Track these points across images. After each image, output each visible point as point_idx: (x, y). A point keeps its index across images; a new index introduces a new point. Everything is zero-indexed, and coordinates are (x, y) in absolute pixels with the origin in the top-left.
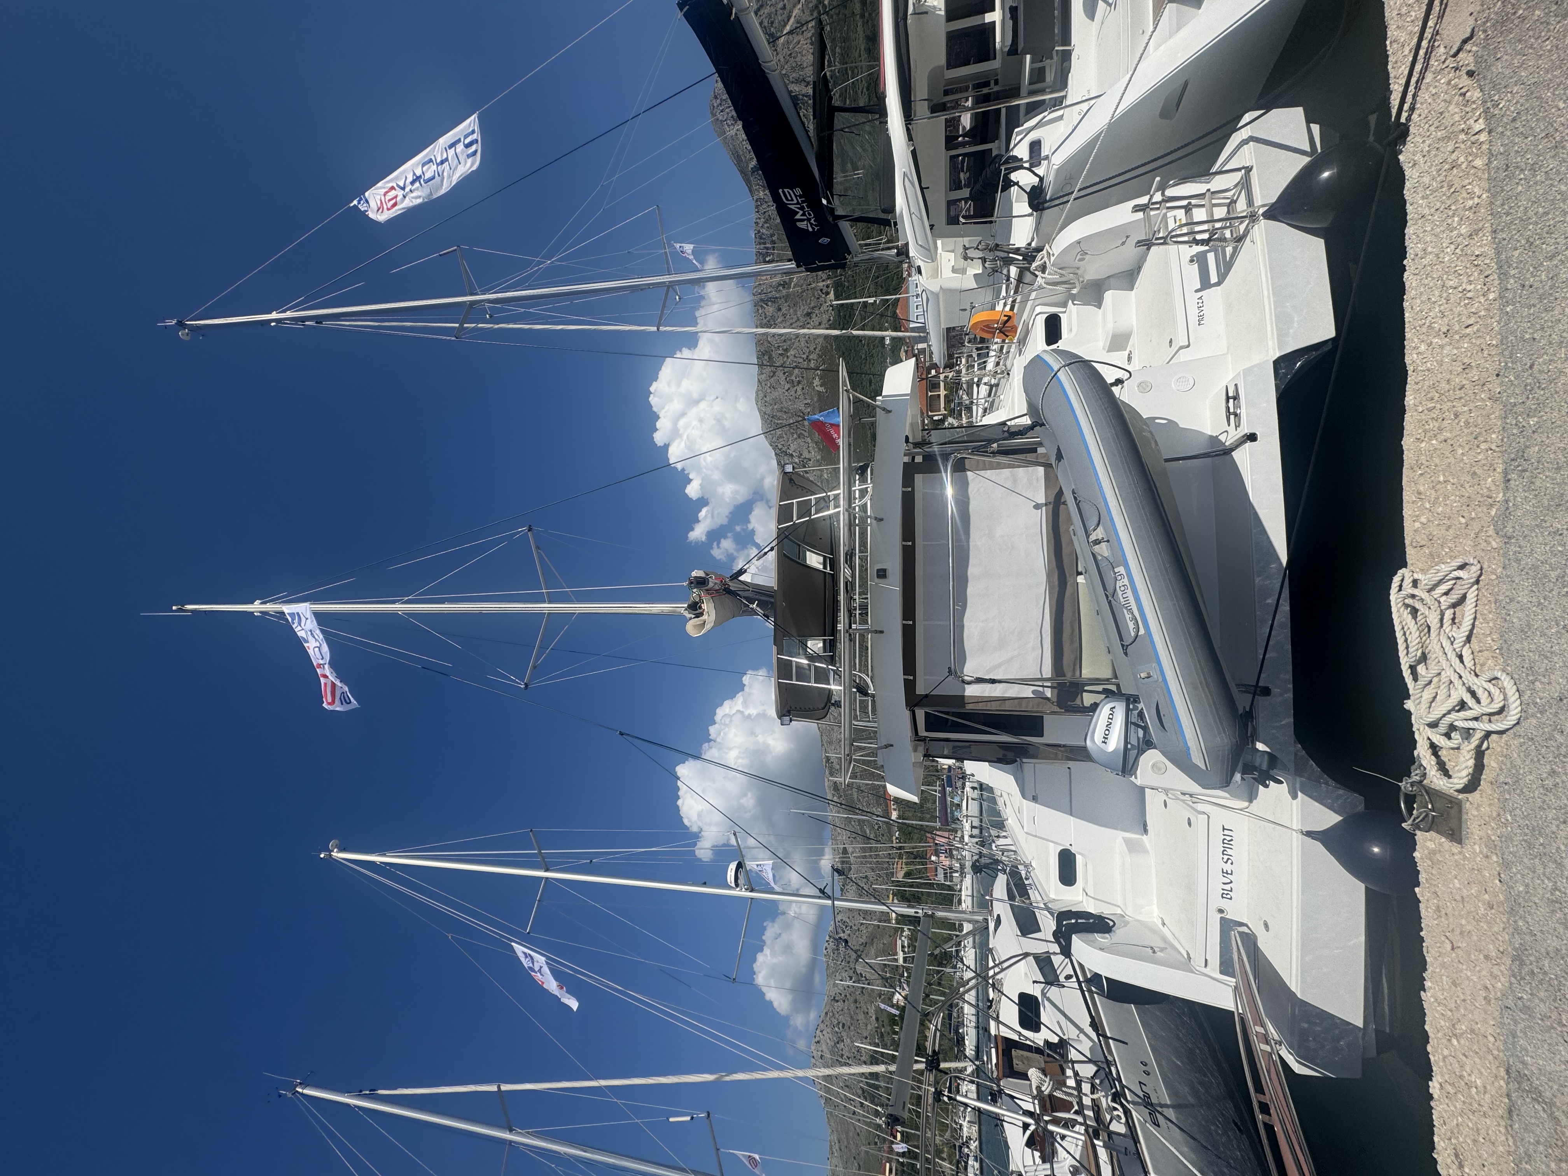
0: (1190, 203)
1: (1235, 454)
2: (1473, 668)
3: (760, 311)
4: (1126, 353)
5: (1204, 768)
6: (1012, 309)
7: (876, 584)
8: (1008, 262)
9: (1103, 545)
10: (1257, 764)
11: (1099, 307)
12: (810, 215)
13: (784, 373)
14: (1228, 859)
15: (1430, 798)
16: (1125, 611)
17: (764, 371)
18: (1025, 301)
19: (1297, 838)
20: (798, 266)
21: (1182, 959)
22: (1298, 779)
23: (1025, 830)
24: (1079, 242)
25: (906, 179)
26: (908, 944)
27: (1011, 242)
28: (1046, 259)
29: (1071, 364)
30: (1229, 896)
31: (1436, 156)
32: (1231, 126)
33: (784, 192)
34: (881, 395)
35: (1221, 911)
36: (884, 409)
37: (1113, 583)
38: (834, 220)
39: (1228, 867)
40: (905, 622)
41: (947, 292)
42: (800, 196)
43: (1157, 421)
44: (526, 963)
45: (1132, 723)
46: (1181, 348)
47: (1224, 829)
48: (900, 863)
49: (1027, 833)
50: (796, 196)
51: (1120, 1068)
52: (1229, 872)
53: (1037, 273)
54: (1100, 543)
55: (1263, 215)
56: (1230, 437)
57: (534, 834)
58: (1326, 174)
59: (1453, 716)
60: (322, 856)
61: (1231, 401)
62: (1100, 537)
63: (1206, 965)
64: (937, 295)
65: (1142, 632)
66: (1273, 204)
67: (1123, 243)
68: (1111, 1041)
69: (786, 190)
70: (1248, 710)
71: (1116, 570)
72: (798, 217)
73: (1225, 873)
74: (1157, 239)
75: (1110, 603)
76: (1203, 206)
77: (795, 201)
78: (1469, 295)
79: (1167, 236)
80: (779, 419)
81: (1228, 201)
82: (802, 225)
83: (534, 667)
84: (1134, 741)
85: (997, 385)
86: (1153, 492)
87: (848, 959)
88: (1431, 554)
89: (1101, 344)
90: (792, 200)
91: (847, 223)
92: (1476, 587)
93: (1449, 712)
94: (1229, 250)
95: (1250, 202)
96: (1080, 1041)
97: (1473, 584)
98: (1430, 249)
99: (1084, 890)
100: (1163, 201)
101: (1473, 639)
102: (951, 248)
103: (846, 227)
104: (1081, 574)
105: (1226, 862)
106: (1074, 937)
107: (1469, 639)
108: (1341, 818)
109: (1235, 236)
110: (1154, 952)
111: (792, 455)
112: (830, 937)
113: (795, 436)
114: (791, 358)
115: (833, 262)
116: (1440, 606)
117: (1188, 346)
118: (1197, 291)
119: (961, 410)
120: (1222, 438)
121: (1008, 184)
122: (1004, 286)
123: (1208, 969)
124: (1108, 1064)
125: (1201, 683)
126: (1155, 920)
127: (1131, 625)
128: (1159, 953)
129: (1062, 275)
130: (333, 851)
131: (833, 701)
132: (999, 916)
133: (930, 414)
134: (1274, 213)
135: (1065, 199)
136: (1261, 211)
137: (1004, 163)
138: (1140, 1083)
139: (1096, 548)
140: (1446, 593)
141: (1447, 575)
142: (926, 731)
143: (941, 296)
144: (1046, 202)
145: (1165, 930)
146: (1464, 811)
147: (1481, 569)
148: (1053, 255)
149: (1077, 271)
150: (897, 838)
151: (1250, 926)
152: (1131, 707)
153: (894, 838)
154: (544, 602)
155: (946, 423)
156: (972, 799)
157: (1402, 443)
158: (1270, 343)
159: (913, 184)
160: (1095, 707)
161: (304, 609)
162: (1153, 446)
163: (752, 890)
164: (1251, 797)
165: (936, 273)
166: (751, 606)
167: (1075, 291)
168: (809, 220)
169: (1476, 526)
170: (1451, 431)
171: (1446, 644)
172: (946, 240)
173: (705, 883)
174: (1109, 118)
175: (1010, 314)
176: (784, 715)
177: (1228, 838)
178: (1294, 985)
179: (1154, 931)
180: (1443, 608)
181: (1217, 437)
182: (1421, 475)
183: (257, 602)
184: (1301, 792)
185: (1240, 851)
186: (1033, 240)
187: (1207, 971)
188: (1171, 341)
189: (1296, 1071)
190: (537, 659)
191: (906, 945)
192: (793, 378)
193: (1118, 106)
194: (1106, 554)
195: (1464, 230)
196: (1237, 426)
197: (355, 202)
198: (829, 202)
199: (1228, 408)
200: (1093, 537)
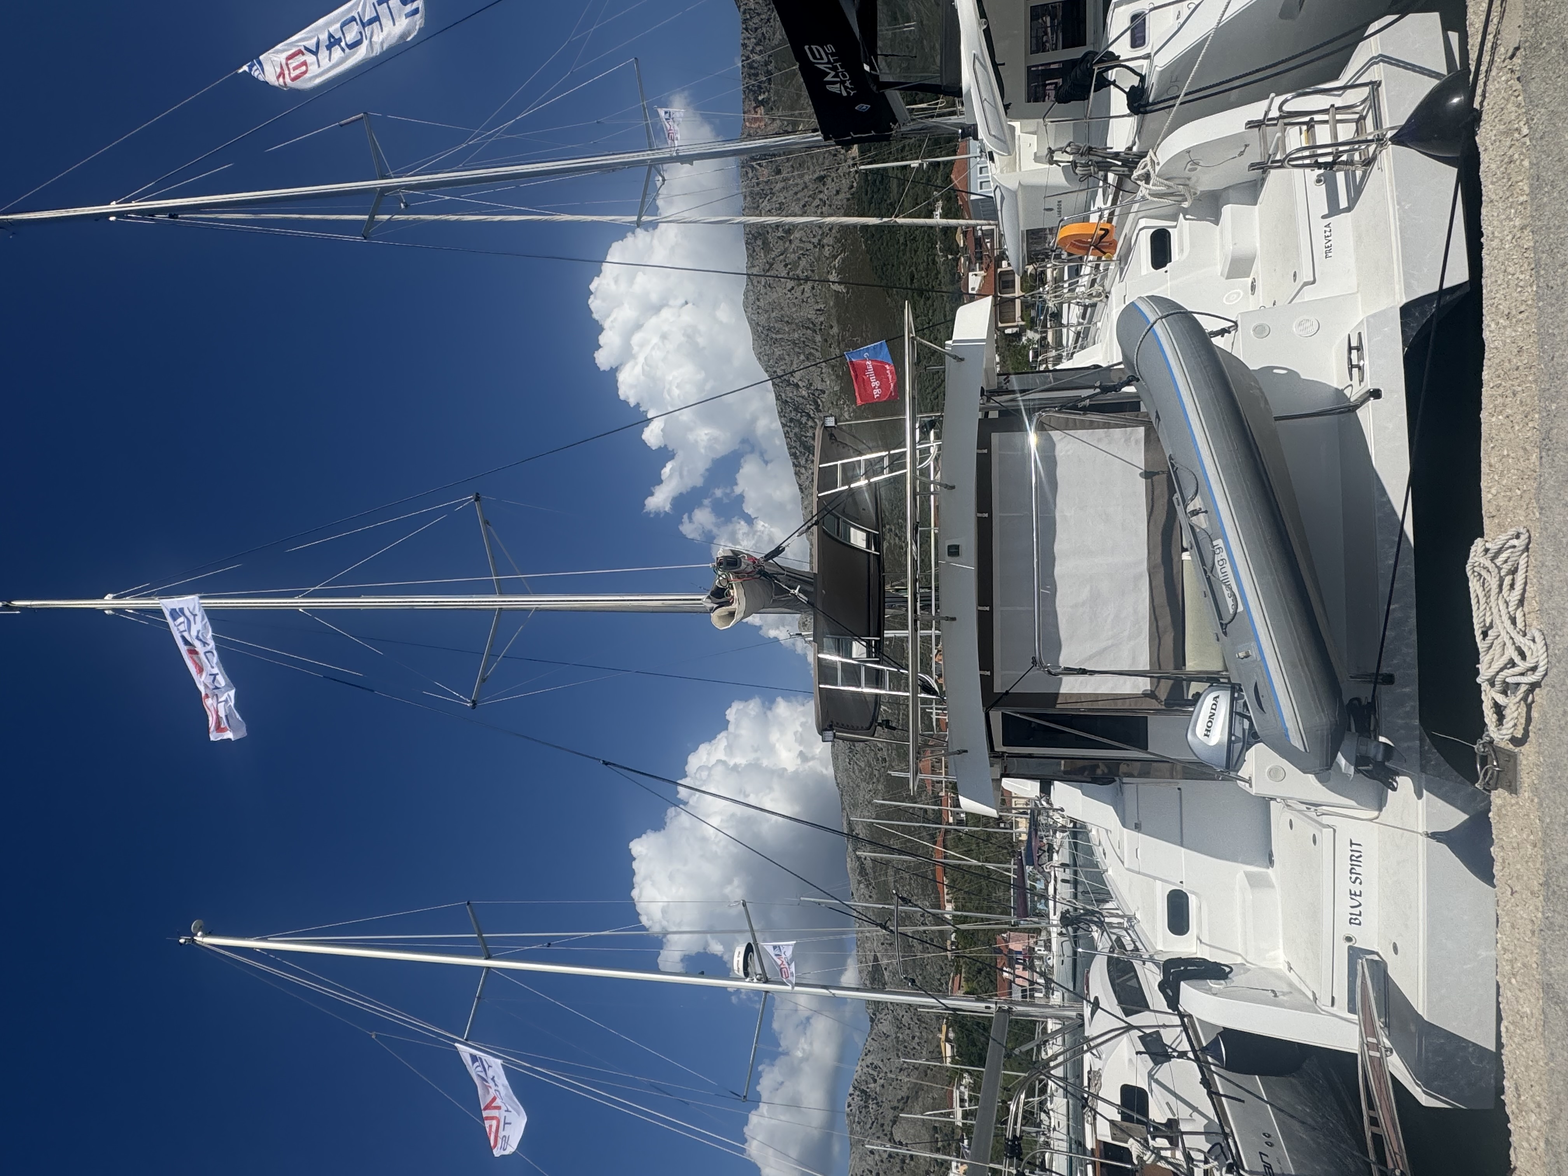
0: (1312, 119)
1: (1360, 413)
2: (1523, 629)
3: (750, 175)
4: (1250, 280)
5: (1303, 750)
6: (1110, 221)
7: (948, 563)
8: (1106, 167)
9: (1201, 515)
10: (1371, 755)
11: (1217, 222)
12: (844, 76)
13: (786, 265)
14: (1357, 878)
15: (1495, 755)
16: (1224, 587)
17: (756, 263)
18: (1125, 214)
19: (1422, 841)
20: (826, 138)
21: (1308, 1002)
22: (1424, 776)
23: (1126, 866)
24: (1188, 151)
25: (977, 61)
26: (970, 1096)
27: (1108, 146)
28: (1149, 167)
29: (1168, 315)
30: (1357, 922)
31: (1499, 147)
32: (1356, 35)
33: (811, 50)
34: (951, 339)
35: (1349, 939)
36: (955, 357)
37: (1211, 557)
38: (878, 89)
39: (1356, 888)
40: (980, 608)
41: (1028, 189)
42: (833, 54)
43: (1275, 371)
44: (474, 1070)
45: (1237, 713)
46: (1306, 284)
47: (1352, 844)
48: (957, 978)
49: (1128, 869)
50: (827, 54)
51: (1239, 1142)
52: (1358, 893)
53: (1139, 182)
54: (1198, 513)
55: (1391, 139)
56: (1354, 394)
57: (471, 907)
58: (1456, 100)
59: (1506, 672)
60: (182, 941)
61: (1354, 352)
62: (1197, 507)
63: (1333, 1004)
64: (1014, 194)
65: (1241, 608)
66: (1402, 128)
67: (1241, 154)
68: (1223, 1099)
69: (813, 47)
70: (1370, 700)
71: (1215, 543)
72: (828, 78)
73: (1353, 894)
74: (1273, 162)
75: (1208, 579)
76: (1326, 122)
77: (826, 60)
78: (1521, 284)
79: (1284, 159)
80: (778, 332)
81: (1357, 116)
82: (835, 88)
83: (483, 680)
84: (1239, 733)
85: (1094, 305)
86: (1255, 460)
87: (881, 1121)
88: (1499, 524)
89: (1219, 269)
90: (822, 58)
91: (898, 92)
92: (1526, 554)
93: (1502, 670)
94: (1359, 173)
95: (1378, 124)
96: (1194, 1120)
97: (1523, 552)
98: (1496, 234)
99: (1198, 938)
100: (1281, 117)
101: (1526, 603)
102: (1032, 129)
103: (895, 97)
104: (1186, 550)
105: (1354, 882)
106: (1182, 983)
107: (1521, 602)
108: (1466, 817)
109: (1363, 158)
110: (1276, 996)
111: (797, 386)
112: (855, 1088)
113: (802, 357)
114: (797, 243)
115: (873, 133)
116: (1499, 573)
117: (1314, 282)
118: (1324, 217)
119: (1045, 319)
120: (1347, 392)
121: (1104, 83)
122: (1100, 191)
123: (1335, 1008)
124: (1226, 1136)
125: (1300, 661)
126: (1281, 967)
127: (1230, 602)
128: (1281, 997)
129: (1169, 187)
130: (196, 935)
131: (880, 721)
132: (1096, 998)
133: (1000, 325)
134: (1403, 137)
135: (1171, 103)
136: (1390, 134)
137: (1098, 62)
138: (1261, 1153)
139: (1194, 519)
140: (1506, 562)
141: (1505, 544)
142: (1004, 745)
143: (1020, 193)
144: (1148, 104)
145: (1292, 976)
146: (1518, 762)
147: (1530, 537)
148: (1158, 163)
149: (1188, 182)
150: (953, 943)
151: (1381, 953)
152: (1236, 695)
153: (949, 943)
154: (492, 592)
155: (1024, 339)
156: (1063, 881)
157: (1481, 416)
158: (1397, 287)
159: (985, 67)
160: (1197, 696)
161: (190, 602)
162: (1262, 405)
163: (767, 981)
164: (1380, 804)
165: (1013, 165)
166: (792, 591)
167: (1185, 205)
168: (843, 82)
169: (1526, 496)
170: (1511, 408)
171: (1502, 607)
172: (1026, 121)
173: (702, 973)
174: (1216, 24)
175: (1108, 226)
176: (826, 730)
177: (1357, 854)
178: (1421, 1009)
179: (1279, 977)
180: (1502, 574)
181: (1343, 390)
182: (1493, 448)
183: (109, 597)
184: (1427, 790)
185: (1369, 868)
186: (1134, 144)
187: (1334, 1010)
188: (1295, 275)
189: (1424, 1104)
190: (486, 670)
191: (966, 1097)
192: (799, 272)
193: (1224, 12)
194: (1204, 526)
195: (1518, 222)
196: (1361, 380)
197: (245, 68)
198: (872, 68)
199: (1350, 360)
200: (1190, 508)
